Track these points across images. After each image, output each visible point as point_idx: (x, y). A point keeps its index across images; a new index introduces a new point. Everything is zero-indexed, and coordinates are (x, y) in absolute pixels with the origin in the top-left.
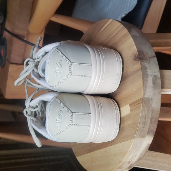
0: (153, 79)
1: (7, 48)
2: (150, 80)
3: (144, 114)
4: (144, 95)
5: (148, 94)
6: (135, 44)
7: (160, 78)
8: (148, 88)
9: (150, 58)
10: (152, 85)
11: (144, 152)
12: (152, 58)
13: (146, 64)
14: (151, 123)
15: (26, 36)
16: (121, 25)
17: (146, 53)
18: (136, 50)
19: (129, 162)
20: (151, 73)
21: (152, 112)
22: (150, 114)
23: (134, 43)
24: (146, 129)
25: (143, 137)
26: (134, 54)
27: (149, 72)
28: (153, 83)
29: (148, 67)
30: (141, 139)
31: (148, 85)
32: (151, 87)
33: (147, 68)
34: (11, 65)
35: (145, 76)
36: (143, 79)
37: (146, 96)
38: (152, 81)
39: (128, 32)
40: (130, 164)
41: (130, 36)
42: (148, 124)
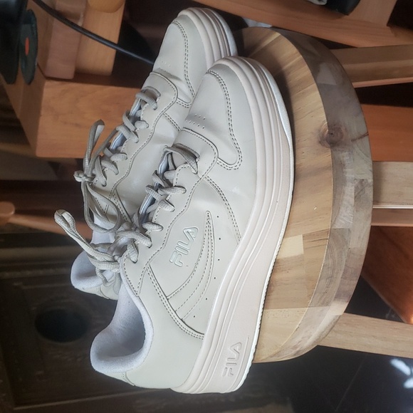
0: (356, 188)
1: (37, 38)
2: (349, 190)
3: (330, 261)
4: (333, 223)
5: (343, 222)
6: (323, 108)
7: (372, 184)
8: (343, 209)
9: (353, 140)
10: (352, 201)
11: (327, 331)
12: (358, 141)
13: (344, 156)
14: (344, 277)
15: (82, 16)
16: (299, 53)
17: (346, 129)
18: (324, 121)
19: (295, 347)
20: (353, 176)
21: (348, 256)
22: (344, 261)
23: (321, 104)
24: (334, 289)
25: (326, 303)
26: (319, 131)
27: (350, 174)
28: (355, 197)
29: (346, 163)
30: (321, 308)
31: (345, 203)
32: (350, 207)
33: (344, 165)
34: (47, 83)
35: (339, 182)
36: (335, 190)
37: (337, 226)
38: (353, 194)
39: (311, 74)
40: (298, 349)
41: (315, 85)
42: (338, 281)
